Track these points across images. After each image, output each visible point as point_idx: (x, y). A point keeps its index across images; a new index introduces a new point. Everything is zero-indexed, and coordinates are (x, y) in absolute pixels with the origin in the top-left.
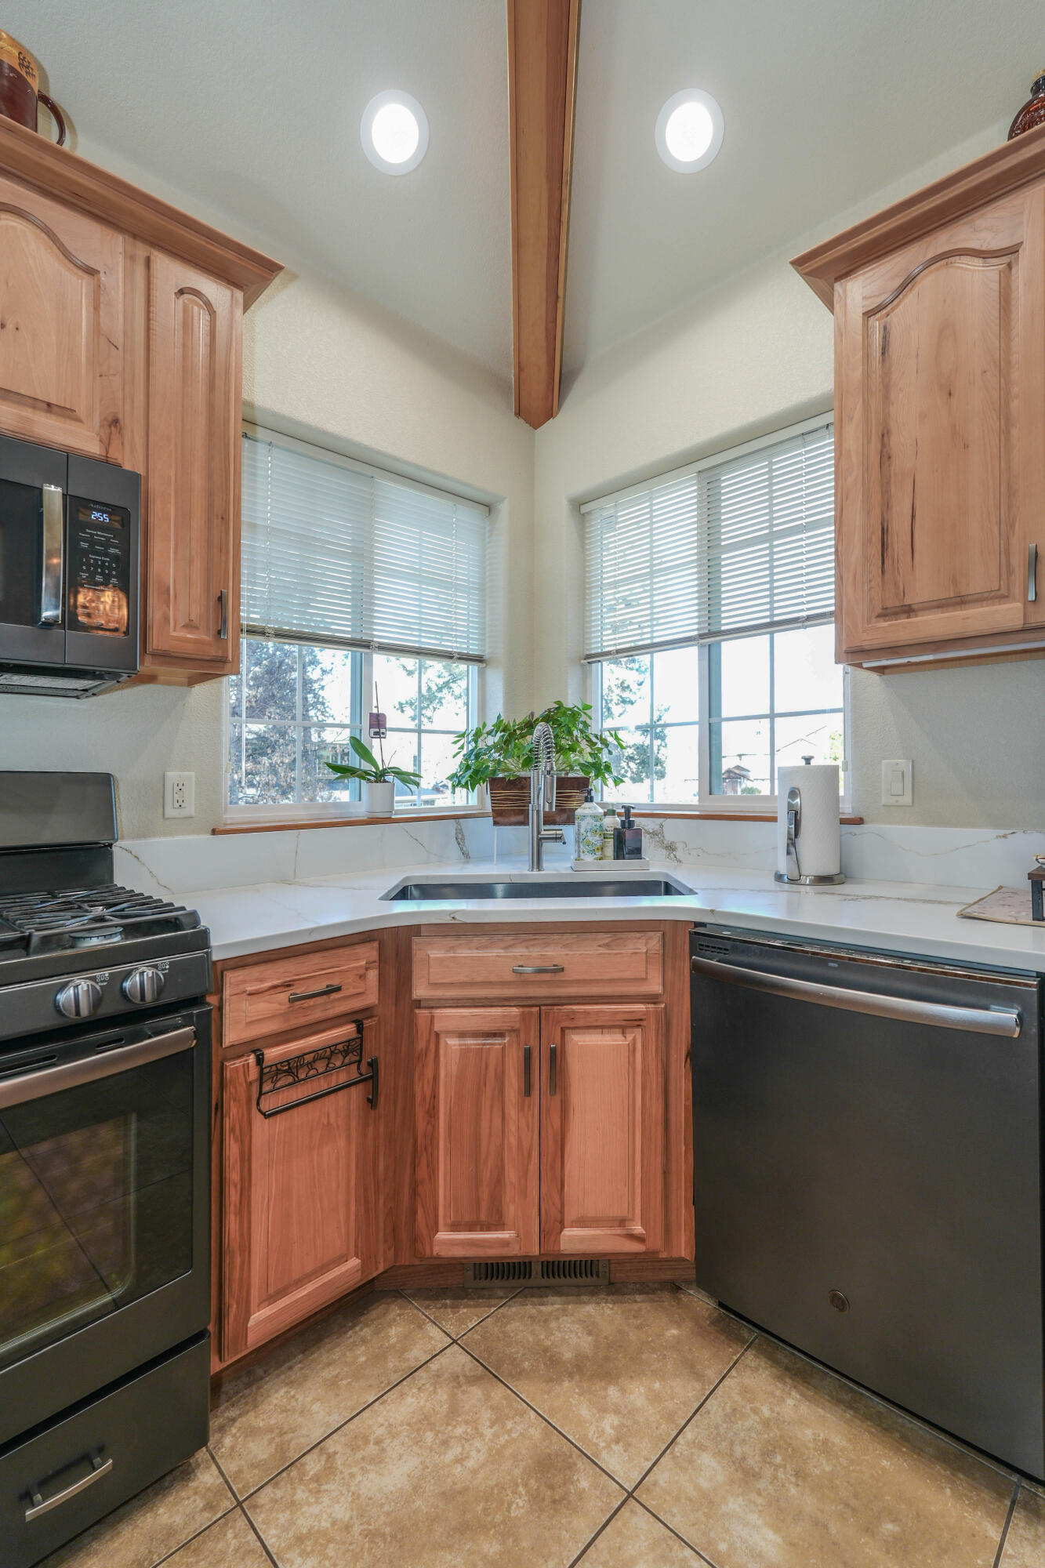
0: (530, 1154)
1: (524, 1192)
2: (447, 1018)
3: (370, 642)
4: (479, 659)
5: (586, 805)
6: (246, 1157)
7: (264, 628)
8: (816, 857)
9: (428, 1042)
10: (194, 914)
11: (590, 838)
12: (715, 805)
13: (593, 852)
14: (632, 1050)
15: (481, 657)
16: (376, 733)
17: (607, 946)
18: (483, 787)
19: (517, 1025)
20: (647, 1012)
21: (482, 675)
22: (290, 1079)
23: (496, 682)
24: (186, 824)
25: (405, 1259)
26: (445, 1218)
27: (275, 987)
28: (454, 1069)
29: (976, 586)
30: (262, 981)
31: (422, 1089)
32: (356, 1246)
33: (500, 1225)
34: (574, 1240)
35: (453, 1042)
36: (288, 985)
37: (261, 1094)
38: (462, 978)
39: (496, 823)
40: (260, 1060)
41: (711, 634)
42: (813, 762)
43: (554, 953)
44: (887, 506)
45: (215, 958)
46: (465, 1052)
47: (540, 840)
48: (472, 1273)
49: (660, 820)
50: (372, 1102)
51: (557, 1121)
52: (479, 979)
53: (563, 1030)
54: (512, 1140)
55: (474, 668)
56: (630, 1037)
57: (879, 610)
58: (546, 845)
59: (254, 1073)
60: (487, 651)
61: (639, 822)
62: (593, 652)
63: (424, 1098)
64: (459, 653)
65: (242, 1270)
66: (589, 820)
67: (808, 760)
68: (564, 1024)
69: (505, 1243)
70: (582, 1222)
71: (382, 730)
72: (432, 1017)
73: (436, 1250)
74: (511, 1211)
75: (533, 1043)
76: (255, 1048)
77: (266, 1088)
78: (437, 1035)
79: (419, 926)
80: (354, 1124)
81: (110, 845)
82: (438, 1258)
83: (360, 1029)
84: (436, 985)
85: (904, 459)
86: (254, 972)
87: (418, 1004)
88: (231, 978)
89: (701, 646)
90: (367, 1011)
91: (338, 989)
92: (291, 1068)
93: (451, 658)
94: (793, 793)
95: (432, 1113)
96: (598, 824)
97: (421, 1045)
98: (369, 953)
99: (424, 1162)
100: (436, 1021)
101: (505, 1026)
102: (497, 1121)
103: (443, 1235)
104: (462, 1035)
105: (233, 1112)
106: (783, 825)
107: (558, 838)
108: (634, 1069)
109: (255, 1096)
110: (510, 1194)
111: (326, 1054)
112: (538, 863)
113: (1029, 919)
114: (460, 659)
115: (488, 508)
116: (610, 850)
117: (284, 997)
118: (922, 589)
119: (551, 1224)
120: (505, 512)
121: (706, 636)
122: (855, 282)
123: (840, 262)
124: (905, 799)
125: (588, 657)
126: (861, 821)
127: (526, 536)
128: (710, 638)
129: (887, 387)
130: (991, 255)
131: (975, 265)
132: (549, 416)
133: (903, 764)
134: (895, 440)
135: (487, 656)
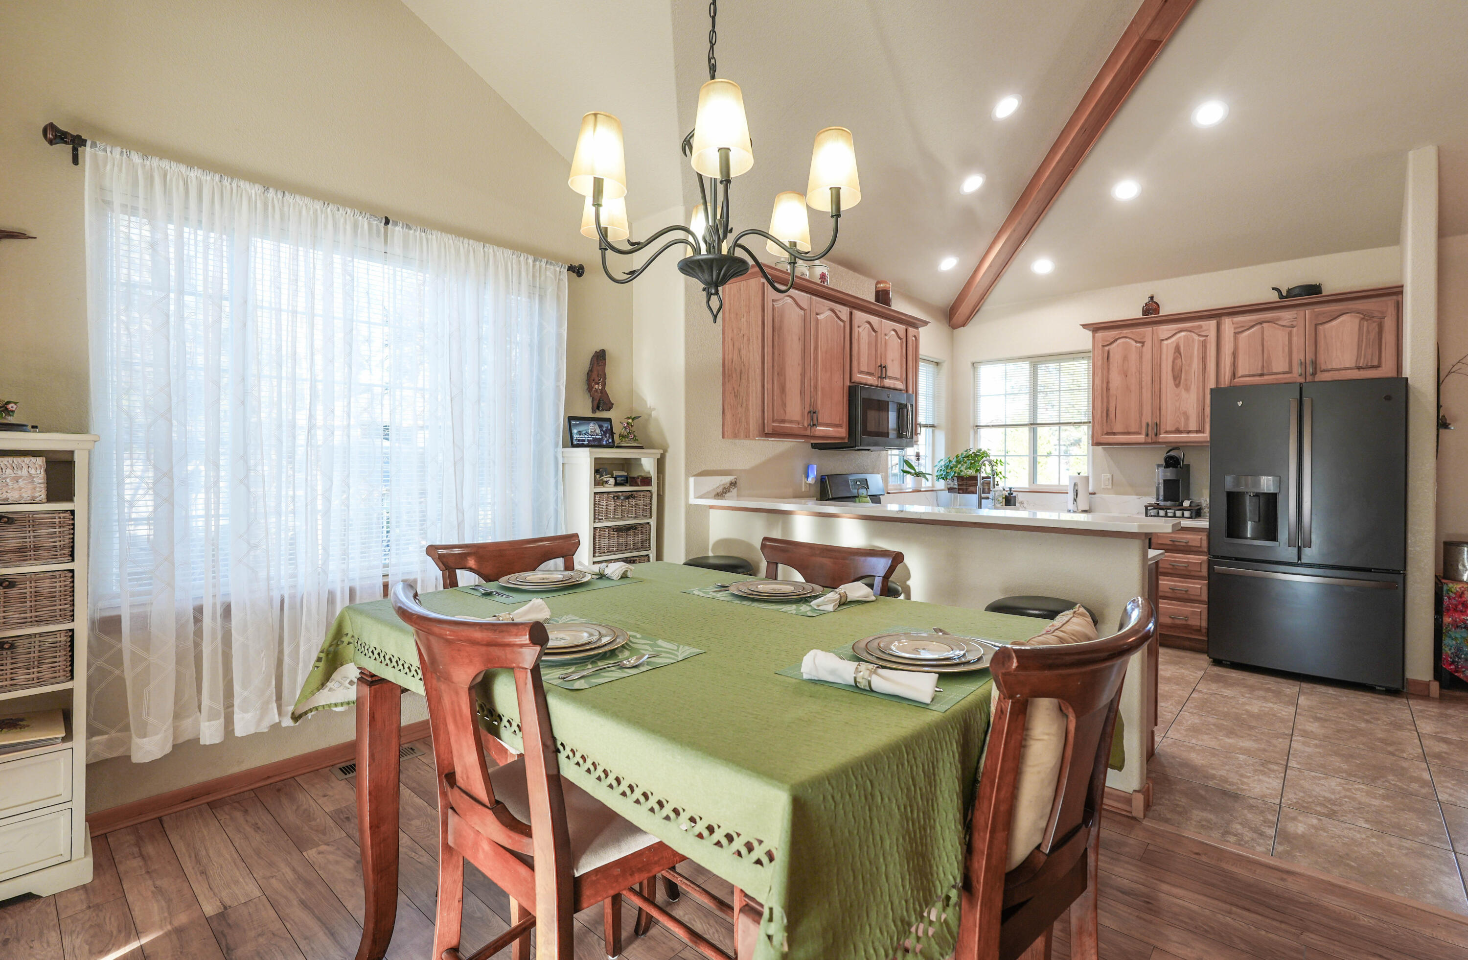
5: (995, 486)
8: (1083, 504)
12: (1034, 488)
15: (934, 425)
16: (917, 459)
18: (950, 479)
21: (933, 432)
23: (940, 434)
29: (1133, 430)
42: (1082, 475)
44: (1108, 403)
47: (981, 498)
55: (931, 429)
57: (1105, 432)
58: (983, 501)
60: (936, 422)
62: (979, 424)
66: (994, 492)
67: (1079, 474)
71: (919, 458)
85: (1113, 391)
89: (1030, 428)
94: (1075, 485)
96: (1000, 493)
106: (1071, 495)
107: (988, 498)
115: (938, 364)
116: (1004, 503)
118: (1118, 428)
120: (945, 367)
121: (1031, 424)
122: (1099, 335)
123: (1095, 328)
124: (1110, 487)
125: (977, 426)
126: (1094, 494)
127: (954, 376)
128: (1033, 425)
129: (1109, 369)
130: (1136, 342)
131: (1133, 343)
132: (964, 325)
133: (1109, 476)
134: (1111, 385)
135: (936, 425)
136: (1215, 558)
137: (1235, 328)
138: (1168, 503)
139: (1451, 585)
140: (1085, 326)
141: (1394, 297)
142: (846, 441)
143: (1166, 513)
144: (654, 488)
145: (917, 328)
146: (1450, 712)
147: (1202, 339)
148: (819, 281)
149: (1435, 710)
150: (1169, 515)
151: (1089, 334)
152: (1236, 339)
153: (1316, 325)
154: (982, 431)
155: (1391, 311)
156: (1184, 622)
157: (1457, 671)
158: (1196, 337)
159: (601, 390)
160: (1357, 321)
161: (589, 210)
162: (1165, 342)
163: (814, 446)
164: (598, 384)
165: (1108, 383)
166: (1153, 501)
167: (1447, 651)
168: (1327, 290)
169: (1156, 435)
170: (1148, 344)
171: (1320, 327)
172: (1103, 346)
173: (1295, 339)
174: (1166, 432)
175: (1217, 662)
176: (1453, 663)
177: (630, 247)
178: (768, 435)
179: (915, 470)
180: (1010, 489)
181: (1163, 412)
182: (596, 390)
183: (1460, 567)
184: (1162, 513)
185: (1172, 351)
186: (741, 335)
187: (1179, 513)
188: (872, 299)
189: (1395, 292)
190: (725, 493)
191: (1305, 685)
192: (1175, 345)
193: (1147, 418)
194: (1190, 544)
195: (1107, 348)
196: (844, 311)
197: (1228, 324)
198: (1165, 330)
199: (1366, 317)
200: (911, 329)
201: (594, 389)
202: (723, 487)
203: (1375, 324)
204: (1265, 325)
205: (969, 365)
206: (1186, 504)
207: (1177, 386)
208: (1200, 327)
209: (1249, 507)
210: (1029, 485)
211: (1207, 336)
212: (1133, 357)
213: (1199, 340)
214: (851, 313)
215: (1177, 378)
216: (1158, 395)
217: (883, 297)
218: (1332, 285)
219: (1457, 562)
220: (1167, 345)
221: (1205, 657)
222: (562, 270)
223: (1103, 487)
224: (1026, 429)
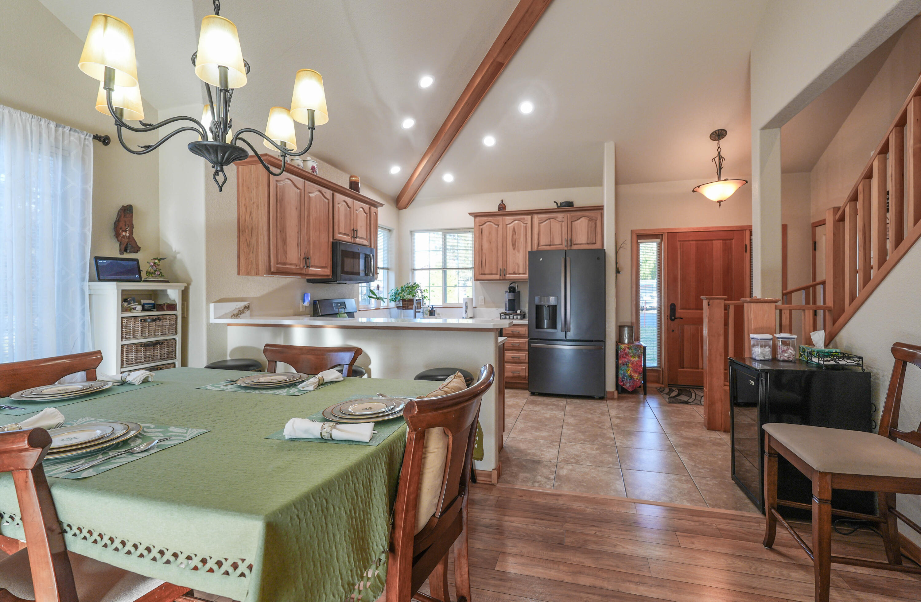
4: (387, 269)
8: (470, 314)
12: (445, 305)
16: (377, 289)
18: (398, 301)
21: (388, 272)
23: (392, 274)
29: (494, 272)
44: (482, 258)
47: (416, 312)
49: (438, 308)
55: (386, 271)
57: (480, 273)
58: (417, 314)
61: (434, 308)
62: (415, 268)
66: (424, 308)
67: (468, 297)
71: (379, 288)
85: (484, 251)
89: (443, 271)
94: (466, 303)
96: (426, 309)
106: (464, 309)
107: (420, 312)
115: (390, 230)
116: (429, 315)
118: (487, 271)
120: (394, 233)
121: (444, 268)
122: (478, 219)
123: (476, 215)
124: (483, 304)
125: (413, 269)
126: (476, 308)
127: (399, 239)
128: (444, 269)
129: (482, 239)
130: (495, 225)
131: (494, 225)
132: (405, 208)
133: (483, 298)
134: (483, 248)
135: (389, 268)
136: (532, 339)
137: (539, 221)
138: (511, 312)
139: (621, 346)
140: (470, 214)
141: (600, 211)
142: (331, 277)
143: (510, 317)
144: (179, 312)
145: (377, 208)
146: (621, 404)
147: (525, 225)
148: (310, 171)
149: (616, 404)
150: (511, 318)
151: (472, 218)
152: (539, 226)
153: (572, 222)
154: (417, 272)
155: (599, 217)
156: (518, 375)
157: (624, 385)
158: (522, 224)
159: (129, 237)
160: (587, 221)
161: (102, 93)
162: (509, 226)
163: (309, 281)
164: (126, 231)
165: (482, 246)
166: (504, 311)
167: (620, 376)
168: (576, 205)
169: (505, 275)
170: (501, 226)
171: (573, 223)
172: (479, 226)
173: (563, 228)
174: (510, 274)
175: (533, 394)
176: (622, 381)
177: (142, 127)
178: (273, 273)
179: (376, 296)
180: (432, 306)
181: (508, 262)
182: (124, 237)
183: (624, 337)
184: (508, 317)
185: (511, 230)
186: (252, 202)
187: (515, 317)
188: (347, 186)
189: (600, 209)
190: (240, 314)
191: (569, 400)
192: (513, 227)
193: (500, 266)
194: (520, 333)
195: (481, 227)
196: (328, 193)
197: (536, 217)
198: (509, 219)
199: (591, 219)
200: (372, 208)
201: (122, 236)
202: (238, 310)
203: (594, 223)
204: (551, 220)
205: (409, 232)
206: (519, 312)
207: (514, 249)
208: (524, 219)
209: (546, 313)
210: (443, 303)
211: (527, 224)
212: (494, 233)
213: (523, 226)
214: (333, 195)
215: (514, 245)
216: (505, 254)
217: (354, 186)
218: (578, 204)
219: (623, 334)
220: (509, 227)
221: (527, 392)
222: (87, 137)
223: (480, 304)
224: (441, 271)
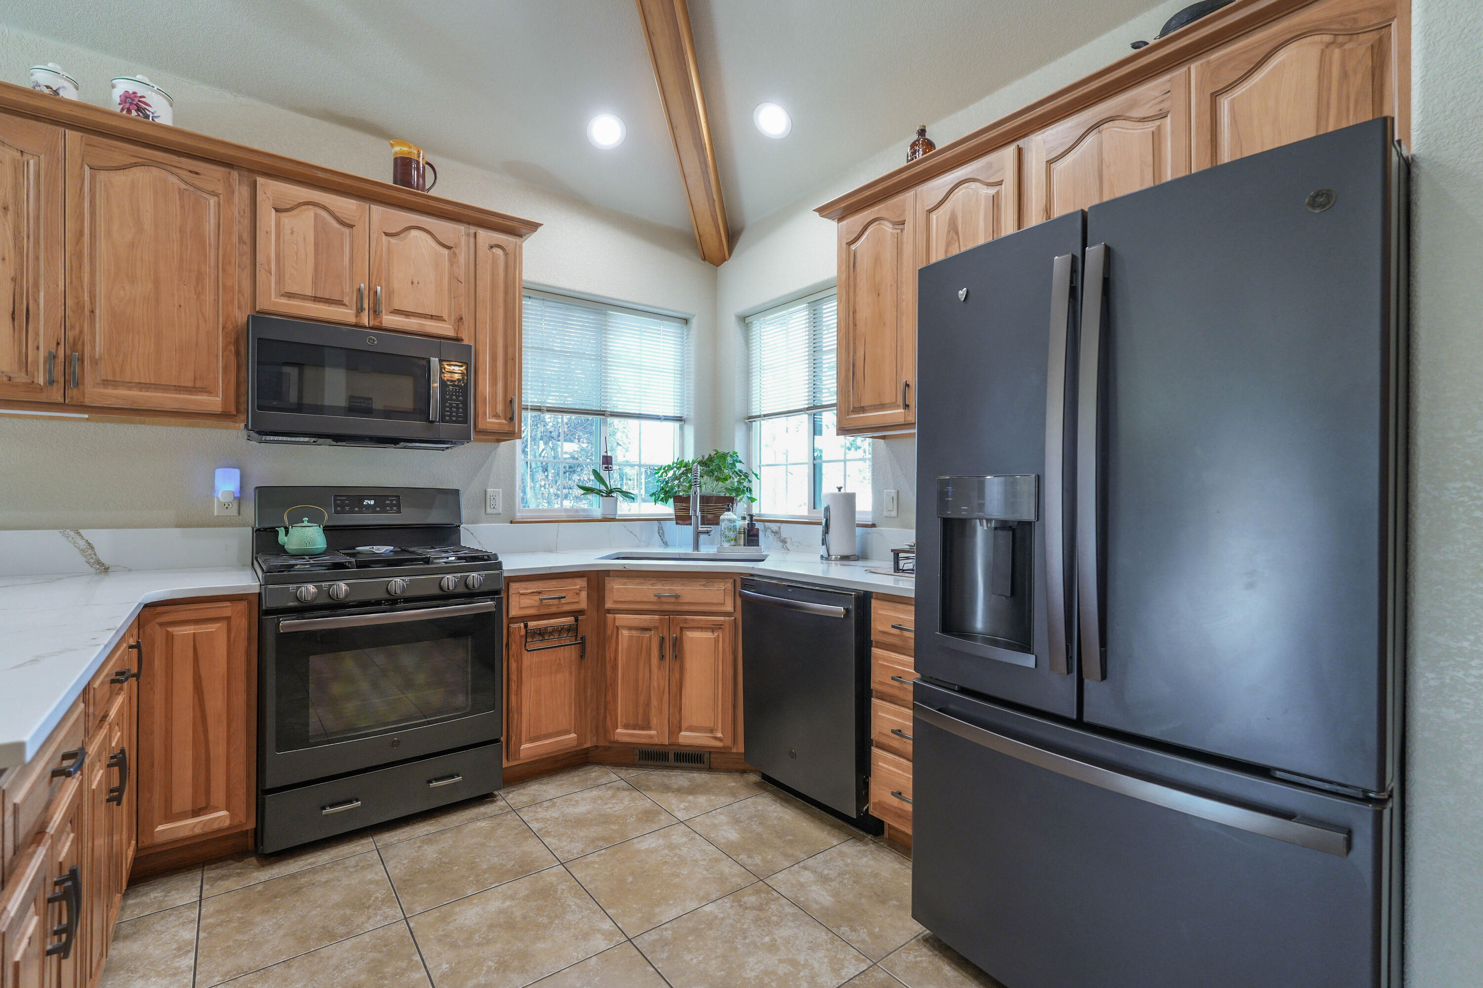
0: (664, 691)
1: (660, 711)
2: (622, 619)
3: (605, 411)
4: (679, 419)
5: (726, 513)
6: (520, 670)
7: (540, 406)
9: (613, 632)
10: (495, 555)
11: (727, 533)
13: (729, 541)
14: (717, 641)
15: (681, 417)
16: (606, 468)
17: (704, 585)
18: (671, 501)
19: (657, 624)
20: (724, 621)
21: (682, 429)
22: (541, 638)
23: (690, 432)
24: (496, 517)
25: (602, 743)
26: (621, 722)
27: (533, 592)
28: (625, 645)
29: (887, 400)
30: (527, 589)
31: (609, 654)
32: (575, 728)
33: (648, 727)
34: (687, 737)
35: (625, 633)
36: (539, 593)
37: (526, 642)
38: (630, 599)
39: (677, 523)
40: (526, 626)
41: (815, 407)
42: (843, 491)
43: (677, 588)
45: (505, 574)
46: (631, 637)
47: (697, 534)
48: (638, 757)
49: (779, 524)
50: (582, 656)
51: (677, 675)
52: (639, 600)
53: (681, 629)
54: (655, 684)
55: (677, 425)
56: (716, 634)
57: (853, 409)
58: (702, 537)
59: (523, 632)
60: (685, 413)
61: (758, 525)
62: (754, 414)
63: (610, 660)
64: (665, 416)
65: (517, 721)
66: (726, 522)
67: (840, 489)
68: (682, 625)
69: (651, 737)
70: (691, 729)
71: (610, 466)
72: (615, 619)
73: (616, 738)
74: (654, 721)
75: (666, 634)
76: (525, 619)
77: (528, 640)
78: (618, 628)
79: (609, 571)
80: (573, 667)
81: (459, 526)
82: (617, 742)
83: (576, 620)
84: (616, 602)
85: (861, 328)
86: (524, 584)
87: (609, 611)
88: (514, 587)
89: (809, 415)
90: (581, 612)
91: (564, 597)
92: (541, 633)
93: (660, 419)
95: (615, 667)
96: (732, 525)
97: (609, 632)
98: (581, 583)
99: (610, 693)
100: (616, 620)
101: (652, 625)
102: (647, 674)
103: (619, 730)
104: (630, 628)
105: (514, 648)
106: (821, 527)
107: (707, 532)
108: (718, 651)
109: (524, 643)
110: (653, 712)
111: (559, 630)
112: (696, 546)
113: (892, 571)
114: (665, 419)
115: (686, 321)
116: (742, 541)
117: (537, 598)
118: (868, 400)
119: (676, 728)
122: (846, 220)
123: (839, 212)
124: (894, 514)
125: (750, 417)
126: (873, 525)
127: (710, 339)
129: (857, 287)
130: (894, 224)
131: (889, 227)
132: (724, 260)
133: (893, 492)
134: (858, 316)
135: (685, 417)
137: (1051, 151)
140: (822, 211)
147: (993, 191)
151: (832, 223)
152: (1051, 178)
153: (1215, 95)
158: (984, 189)
162: (935, 214)
165: (854, 312)
170: (908, 226)
171: (1226, 96)
172: (850, 244)
173: (1167, 143)
180: (760, 517)
185: (944, 230)
192: (948, 215)
193: (907, 373)
195: (854, 246)
196: (220, 178)
197: (1036, 147)
198: (934, 188)
199: (1339, 36)
200: (494, 237)
204: (1106, 128)
205: (738, 320)
208: (994, 166)
210: (809, 511)
211: (1001, 183)
213: (987, 196)
214: (252, 185)
220: (938, 218)
223: (885, 513)
224: (804, 418)
